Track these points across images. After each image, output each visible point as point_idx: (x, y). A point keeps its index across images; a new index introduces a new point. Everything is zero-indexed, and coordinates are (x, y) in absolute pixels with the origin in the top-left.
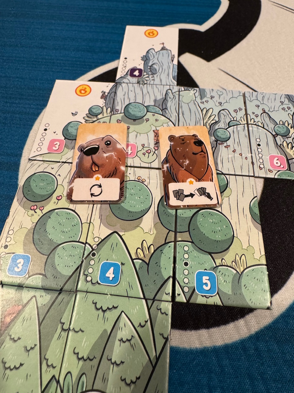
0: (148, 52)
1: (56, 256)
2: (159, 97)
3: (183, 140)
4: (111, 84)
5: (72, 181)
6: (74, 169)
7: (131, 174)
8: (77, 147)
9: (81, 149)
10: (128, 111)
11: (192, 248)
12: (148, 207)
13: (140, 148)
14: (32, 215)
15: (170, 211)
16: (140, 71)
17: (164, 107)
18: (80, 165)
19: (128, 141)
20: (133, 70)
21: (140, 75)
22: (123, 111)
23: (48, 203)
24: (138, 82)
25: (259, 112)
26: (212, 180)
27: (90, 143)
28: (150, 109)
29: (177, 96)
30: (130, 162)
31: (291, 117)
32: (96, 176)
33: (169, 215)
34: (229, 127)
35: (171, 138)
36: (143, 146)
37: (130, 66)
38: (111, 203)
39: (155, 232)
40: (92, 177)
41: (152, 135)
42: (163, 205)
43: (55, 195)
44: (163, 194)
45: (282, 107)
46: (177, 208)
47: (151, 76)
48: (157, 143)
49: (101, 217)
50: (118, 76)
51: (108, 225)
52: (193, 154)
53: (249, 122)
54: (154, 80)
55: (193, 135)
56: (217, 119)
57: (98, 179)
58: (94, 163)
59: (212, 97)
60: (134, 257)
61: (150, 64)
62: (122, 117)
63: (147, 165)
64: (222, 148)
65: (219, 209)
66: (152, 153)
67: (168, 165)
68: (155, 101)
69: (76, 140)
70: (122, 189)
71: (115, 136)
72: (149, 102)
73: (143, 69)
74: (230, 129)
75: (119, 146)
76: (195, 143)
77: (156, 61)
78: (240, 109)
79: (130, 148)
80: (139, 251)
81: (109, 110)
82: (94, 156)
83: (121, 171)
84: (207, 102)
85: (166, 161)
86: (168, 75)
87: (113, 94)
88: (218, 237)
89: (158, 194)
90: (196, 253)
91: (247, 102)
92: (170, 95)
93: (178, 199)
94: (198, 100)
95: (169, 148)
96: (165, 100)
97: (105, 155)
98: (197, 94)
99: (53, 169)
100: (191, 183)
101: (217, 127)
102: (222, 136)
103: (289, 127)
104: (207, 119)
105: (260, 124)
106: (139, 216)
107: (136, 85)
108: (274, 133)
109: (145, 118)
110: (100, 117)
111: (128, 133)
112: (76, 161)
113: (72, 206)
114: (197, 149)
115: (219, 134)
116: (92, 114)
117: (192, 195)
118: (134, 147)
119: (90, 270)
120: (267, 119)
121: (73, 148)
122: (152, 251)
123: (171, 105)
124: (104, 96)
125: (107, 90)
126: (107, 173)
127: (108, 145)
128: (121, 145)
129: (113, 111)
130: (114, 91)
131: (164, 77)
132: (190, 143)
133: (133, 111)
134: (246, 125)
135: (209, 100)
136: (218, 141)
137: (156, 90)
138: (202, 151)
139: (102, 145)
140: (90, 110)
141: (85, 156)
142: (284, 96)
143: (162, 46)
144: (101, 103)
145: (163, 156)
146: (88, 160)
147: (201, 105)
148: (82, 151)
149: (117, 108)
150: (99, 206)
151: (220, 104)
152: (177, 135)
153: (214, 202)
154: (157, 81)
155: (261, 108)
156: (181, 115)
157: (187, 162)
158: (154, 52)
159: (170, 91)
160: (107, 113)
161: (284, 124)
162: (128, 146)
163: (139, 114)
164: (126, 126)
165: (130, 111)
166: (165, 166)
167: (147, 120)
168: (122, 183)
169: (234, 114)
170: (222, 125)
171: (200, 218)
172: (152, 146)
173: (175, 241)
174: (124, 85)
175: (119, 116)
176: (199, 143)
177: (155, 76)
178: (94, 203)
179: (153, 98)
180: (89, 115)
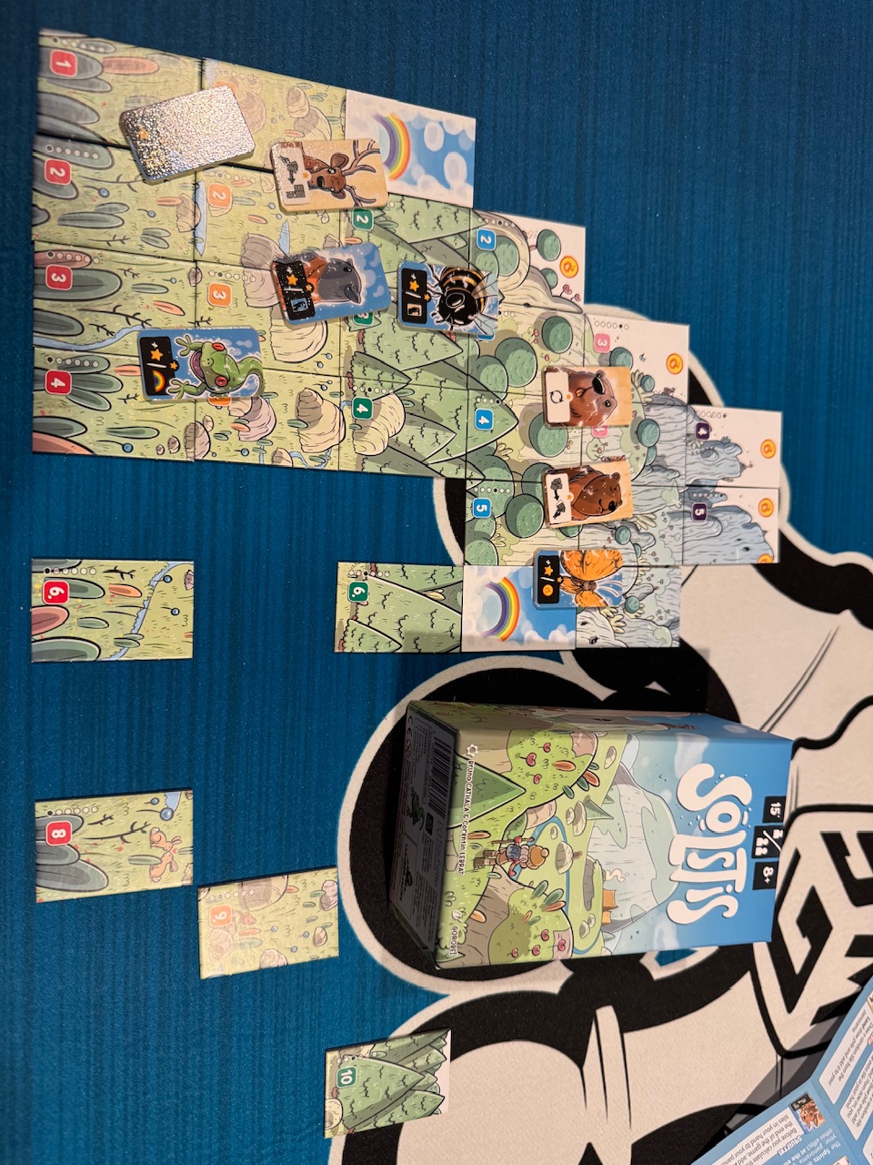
0: (736, 445)
1: (495, 366)
2: (668, 461)
3: (615, 489)
4: (685, 399)
5: (564, 369)
6: (577, 370)
7: (574, 433)
8: (602, 369)
9: (599, 374)
10: (648, 424)
11: (508, 496)
12: (543, 452)
13: (603, 441)
14: (529, 333)
15: (540, 477)
16: (706, 436)
17: (655, 468)
18: (582, 375)
19: (610, 427)
20: (707, 426)
21: (699, 437)
22: (647, 417)
23: (541, 347)
24: (688, 435)
25: (655, 582)
26: (573, 519)
27: (608, 383)
28: (652, 450)
29: (671, 484)
30: (587, 431)
31: (650, 618)
32: (571, 394)
33: (536, 475)
34: (634, 545)
35: (617, 476)
36: (606, 444)
37: (712, 422)
38: (545, 414)
39: (520, 461)
40: (570, 390)
41: (619, 454)
42: (545, 469)
43: (549, 353)
44: (556, 468)
45: (663, 610)
46: (543, 482)
47: (698, 450)
48: (610, 460)
49: (531, 405)
50: (696, 407)
51: (524, 413)
52: (600, 501)
53: (640, 569)
54: (693, 454)
55: (621, 501)
56: (642, 531)
57: (569, 397)
58: (585, 391)
59: (671, 527)
60: (498, 441)
61: (716, 449)
62: (640, 418)
63: (584, 449)
64: (608, 534)
65: (544, 526)
66: (598, 455)
67: (586, 473)
68: (663, 456)
69: (610, 365)
70: (559, 424)
71: (616, 412)
72: (661, 449)
73: (710, 439)
74: (630, 545)
75: (605, 417)
76: (612, 502)
77: (722, 456)
78: (657, 560)
79: (603, 429)
80: (504, 446)
81: (650, 400)
82: (592, 390)
83: (578, 422)
84: (665, 520)
85: (591, 471)
86: (701, 473)
87: (672, 403)
88: (519, 523)
89: (556, 462)
90: (505, 500)
91: (668, 570)
92: (671, 476)
93: (552, 483)
94: (667, 510)
95: (605, 473)
96: (664, 469)
97: (594, 402)
98: (674, 509)
99: (577, 345)
100: (569, 497)
101: (632, 530)
102: (621, 536)
103: (636, 614)
104: (642, 519)
105: (638, 581)
106: (533, 444)
107: (684, 432)
108: (628, 595)
109: (640, 444)
110: (641, 390)
111: (620, 426)
112: (586, 370)
113: (539, 373)
114: (606, 505)
115: (623, 532)
116: (644, 380)
117: (557, 497)
118: (604, 433)
119: (485, 400)
120: (645, 590)
121: (601, 365)
122: (504, 459)
123: (658, 477)
124: (667, 391)
125: (676, 394)
126: (574, 407)
127: (606, 404)
128: (606, 420)
129: (648, 405)
130: (675, 403)
131: (698, 467)
132: (612, 496)
133: (649, 429)
134: (636, 564)
135: (668, 523)
136: (615, 531)
137: (679, 456)
138: (603, 510)
139: (605, 398)
140: (648, 376)
141: (592, 380)
142: (677, 615)
143: (747, 464)
144: (659, 389)
145: (595, 467)
146: (588, 383)
147: (660, 512)
148: (598, 375)
149: (652, 410)
150: (541, 402)
151: (663, 536)
152: (620, 482)
153: (552, 520)
154: (691, 459)
155: (659, 585)
156: (645, 488)
157: (591, 494)
158: (736, 453)
159: (677, 475)
160: (646, 397)
161: (640, 608)
162: (606, 427)
163: (644, 438)
164: (629, 423)
165: (649, 426)
166: (585, 470)
167: (637, 448)
168: (566, 424)
169: (650, 551)
170: (635, 536)
171: (535, 505)
172: (606, 454)
173: (514, 481)
174: (684, 416)
175: (641, 414)
176: (612, 507)
177: (699, 456)
178: (544, 396)
179: (667, 453)
180: (641, 376)
